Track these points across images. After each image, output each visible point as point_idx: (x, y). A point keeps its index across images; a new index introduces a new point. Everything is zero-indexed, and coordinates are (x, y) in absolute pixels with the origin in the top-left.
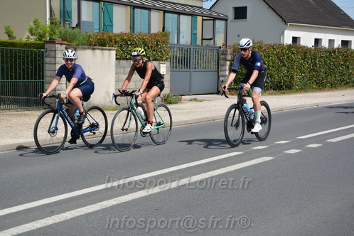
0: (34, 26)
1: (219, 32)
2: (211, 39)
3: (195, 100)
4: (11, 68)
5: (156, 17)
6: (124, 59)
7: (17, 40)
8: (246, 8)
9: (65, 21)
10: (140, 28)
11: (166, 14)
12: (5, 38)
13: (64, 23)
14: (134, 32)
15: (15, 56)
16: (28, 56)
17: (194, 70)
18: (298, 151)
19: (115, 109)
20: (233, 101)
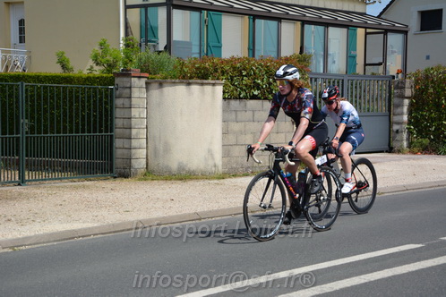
0: (100, 51)
1: (393, 52)
2: (380, 64)
4: (65, 116)
5: (289, 31)
6: (236, 98)
7: (75, 73)
8: (441, 10)
9: (147, 41)
10: (265, 49)
11: (306, 26)
12: (56, 70)
13: (146, 45)
14: (254, 56)
15: (71, 98)
16: (89, 97)
19: (222, 177)
20: (415, 162)
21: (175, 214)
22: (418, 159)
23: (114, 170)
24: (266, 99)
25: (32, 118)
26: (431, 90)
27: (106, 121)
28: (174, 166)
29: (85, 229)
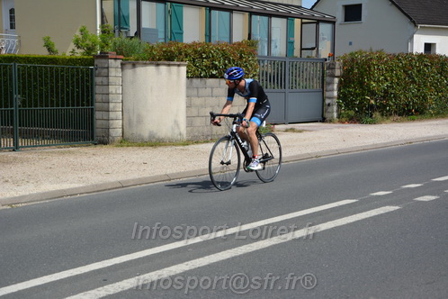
0: (81, 36)
1: (324, 39)
2: (313, 49)
3: (293, 130)
4: (52, 91)
5: (239, 21)
6: (197, 77)
7: (59, 55)
8: (361, 5)
9: (120, 28)
10: (219, 36)
11: (253, 17)
12: (44, 53)
13: (120, 31)
14: (210, 41)
15: (57, 76)
16: (73, 76)
17: (291, 90)
18: (433, 198)
19: (187, 143)
20: (343, 130)
21: (148, 176)
22: (346, 127)
23: (95, 138)
24: (223, 77)
25: (24, 93)
26: (356, 71)
27: (88, 96)
28: (146, 135)
29: (73, 189)
